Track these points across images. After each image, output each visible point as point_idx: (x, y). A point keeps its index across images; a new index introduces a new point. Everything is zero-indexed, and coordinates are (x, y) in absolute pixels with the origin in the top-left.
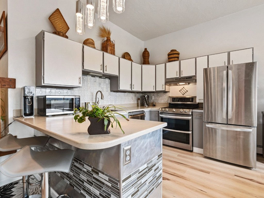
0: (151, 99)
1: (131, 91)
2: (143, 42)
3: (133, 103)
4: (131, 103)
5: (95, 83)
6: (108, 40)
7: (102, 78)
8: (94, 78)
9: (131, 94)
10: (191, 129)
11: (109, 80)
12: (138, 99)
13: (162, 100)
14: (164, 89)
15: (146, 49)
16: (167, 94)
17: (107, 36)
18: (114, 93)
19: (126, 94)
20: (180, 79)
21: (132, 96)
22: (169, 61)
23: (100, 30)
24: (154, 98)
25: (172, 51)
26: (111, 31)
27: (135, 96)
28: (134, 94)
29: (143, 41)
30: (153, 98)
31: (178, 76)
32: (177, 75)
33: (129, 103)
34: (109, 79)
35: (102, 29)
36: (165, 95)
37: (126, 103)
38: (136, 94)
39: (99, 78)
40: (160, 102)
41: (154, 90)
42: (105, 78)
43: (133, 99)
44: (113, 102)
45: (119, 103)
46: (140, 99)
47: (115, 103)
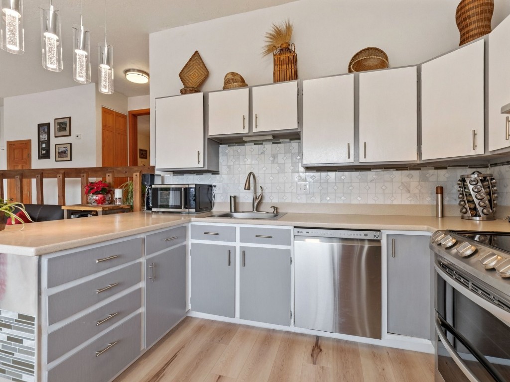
4: (395, 202)
5: (262, 155)
7: (280, 143)
8: (260, 146)
12: (438, 190)
19: (372, 174)
21: (407, 180)
27: (424, 179)
33: (389, 202)
37: (371, 202)
38: (432, 172)
39: (273, 143)
41: (480, 151)
42: (288, 140)
43: (409, 191)
44: (313, 198)
45: (337, 202)
46: (454, 190)
47: (321, 201)
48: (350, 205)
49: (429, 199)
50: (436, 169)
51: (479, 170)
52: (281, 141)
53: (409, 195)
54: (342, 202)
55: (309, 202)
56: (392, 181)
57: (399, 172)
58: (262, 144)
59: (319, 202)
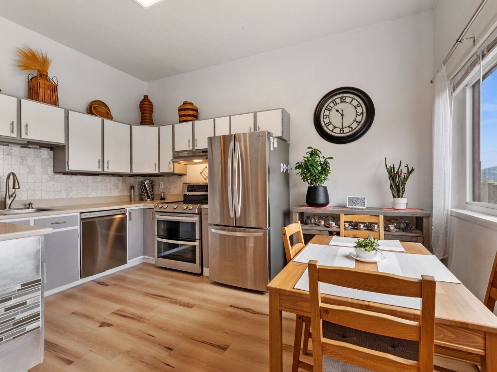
0: (159, 187)
1: (103, 172)
2: (146, 83)
3: (117, 194)
4: (112, 195)
5: (9, 157)
6: (43, 75)
7: (30, 148)
8: (5, 147)
9: (113, 178)
10: (198, 237)
11: (52, 153)
12: (132, 187)
13: (176, 189)
14: (171, 170)
15: (146, 97)
16: (184, 179)
17: (39, 68)
18: (65, 176)
19: (99, 178)
20: (194, 153)
21: (117, 182)
22: (181, 122)
23: (21, 55)
24: (164, 185)
25: (185, 103)
26: (49, 57)
27: (124, 182)
28: (121, 178)
29: (145, 81)
30: (162, 186)
31: (191, 148)
32: (189, 146)
33: (108, 195)
34: (51, 150)
35: (24, 53)
36: (180, 180)
37: (99, 195)
38: (128, 178)
39: (21, 147)
40: (172, 193)
41: (157, 172)
42: (38, 147)
43: (118, 188)
44: (61, 194)
45: (79, 197)
46: (136, 187)
47: (67, 196)
48: (87, 198)
49: (126, 192)
50: (129, 176)
51: (149, 178)
52: (30, 146)
53: (118, 190)
54: (81, 196)
55: (57, 197)
56: (110, 183)
57: (113, 177)
58: (8, 145)
59: (65, 197)
